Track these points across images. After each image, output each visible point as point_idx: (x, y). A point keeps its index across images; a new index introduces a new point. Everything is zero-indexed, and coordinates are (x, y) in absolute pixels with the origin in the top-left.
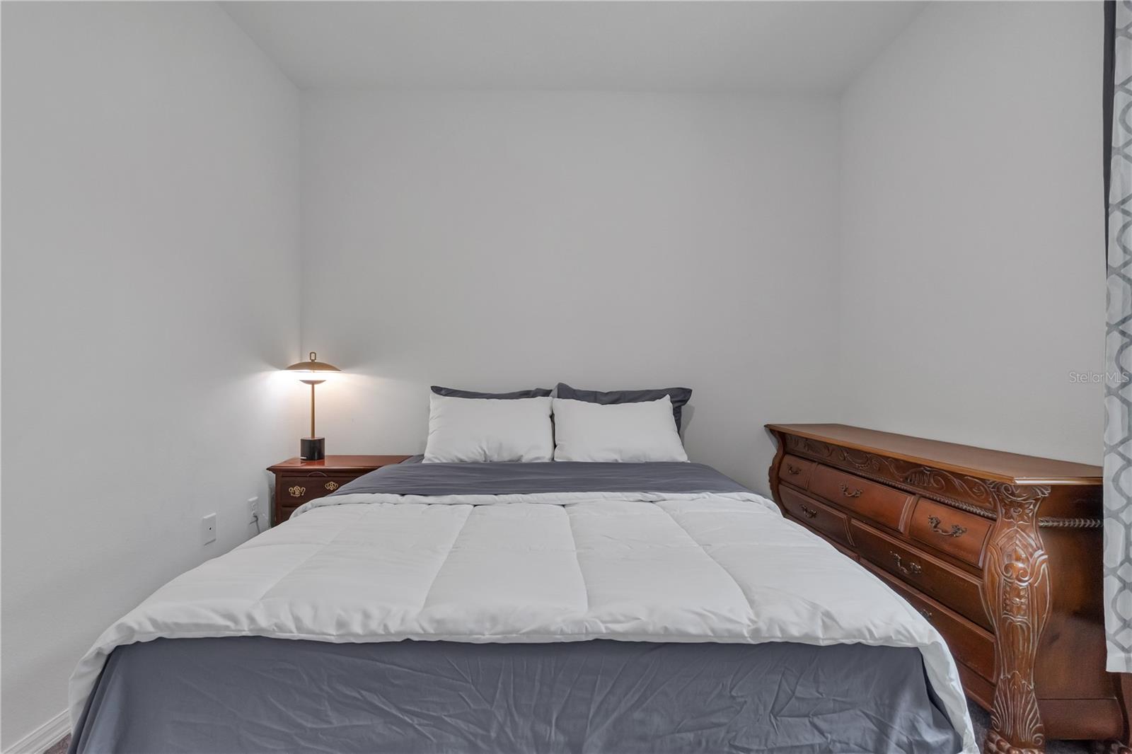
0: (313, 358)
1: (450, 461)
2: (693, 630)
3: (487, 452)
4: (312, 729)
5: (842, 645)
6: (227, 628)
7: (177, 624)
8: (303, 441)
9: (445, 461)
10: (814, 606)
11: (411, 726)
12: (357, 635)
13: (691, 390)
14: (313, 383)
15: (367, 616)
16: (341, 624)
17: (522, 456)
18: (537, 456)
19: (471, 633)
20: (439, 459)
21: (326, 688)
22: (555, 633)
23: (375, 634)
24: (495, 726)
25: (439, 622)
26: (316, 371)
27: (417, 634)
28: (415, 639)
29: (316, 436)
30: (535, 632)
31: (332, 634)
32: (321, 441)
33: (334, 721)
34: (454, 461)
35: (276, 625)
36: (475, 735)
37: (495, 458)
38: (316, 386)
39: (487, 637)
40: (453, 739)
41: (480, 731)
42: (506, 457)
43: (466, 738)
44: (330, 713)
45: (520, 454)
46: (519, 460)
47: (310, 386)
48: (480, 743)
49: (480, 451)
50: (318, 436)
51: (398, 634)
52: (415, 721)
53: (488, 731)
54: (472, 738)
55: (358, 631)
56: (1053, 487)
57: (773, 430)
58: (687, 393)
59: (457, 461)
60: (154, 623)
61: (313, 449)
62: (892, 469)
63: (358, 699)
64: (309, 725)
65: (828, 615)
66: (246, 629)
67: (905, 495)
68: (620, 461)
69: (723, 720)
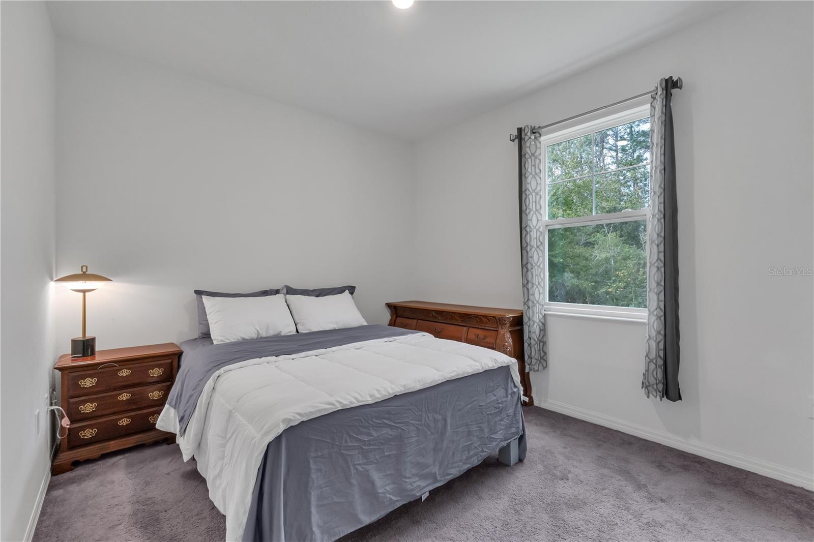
0: (84, 270)
1: (236, 340)
2: (470, 371)
3: (260, 332)
4: (367, 440)
5: (500, 367)
6: (331, 408)
7: (310, 412)
8: (74, 342)
9: (233, 341)
10: (491, 358)
11: (400, 428)
12: (378, 398)
13: (355, 287)
14: (84, 291)
15: (378, 391)
16: (371, 396)
17: (281, 332)
18: (289, 331)
19: (414, 387)
20: (229, 340)
21: (371, 422)
22: (437, 381)
23: (385, 396)
24: (423, 419)
25: (404, 386)
26: (87, 282)
27: (399, 392)
28: (398, 394)
29: (86, 336)
30: (432, 382)
31: (370, 401)
32: (93, 340)
33: (374, 435)
34: (238, 340)
35: (350, 402)
36: (418, 424)
37: (264, 335)
38: (87, 294)
39: (419, 387)
40: (412, 428)
41: (419, 423)
42: (271, 333)
43: (415, 426)
44: (373, 432)
45: (280, 331)
46: (279, 334)
47: (81, 294)
48: (420, 427)
49: (255, 331)
50: (89, 335)
51: (393, 393)
52: (401, 425)
53: (421, 422)
54: (417, 426)
55: (379, 397)
56: (513, 317)
57: (389, 305)
58: (354, 288)
59: (240, 339)
60: (299, 414)
61: (85, 347)
62: (457, 318)
63: (381, 423)
64: (366, 439)
65: (495, 359)
66: (339, 406)
67: (463, 327)
68: (336, 328)
69: (476, 398)
